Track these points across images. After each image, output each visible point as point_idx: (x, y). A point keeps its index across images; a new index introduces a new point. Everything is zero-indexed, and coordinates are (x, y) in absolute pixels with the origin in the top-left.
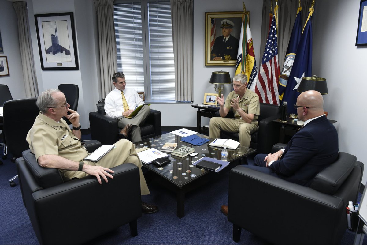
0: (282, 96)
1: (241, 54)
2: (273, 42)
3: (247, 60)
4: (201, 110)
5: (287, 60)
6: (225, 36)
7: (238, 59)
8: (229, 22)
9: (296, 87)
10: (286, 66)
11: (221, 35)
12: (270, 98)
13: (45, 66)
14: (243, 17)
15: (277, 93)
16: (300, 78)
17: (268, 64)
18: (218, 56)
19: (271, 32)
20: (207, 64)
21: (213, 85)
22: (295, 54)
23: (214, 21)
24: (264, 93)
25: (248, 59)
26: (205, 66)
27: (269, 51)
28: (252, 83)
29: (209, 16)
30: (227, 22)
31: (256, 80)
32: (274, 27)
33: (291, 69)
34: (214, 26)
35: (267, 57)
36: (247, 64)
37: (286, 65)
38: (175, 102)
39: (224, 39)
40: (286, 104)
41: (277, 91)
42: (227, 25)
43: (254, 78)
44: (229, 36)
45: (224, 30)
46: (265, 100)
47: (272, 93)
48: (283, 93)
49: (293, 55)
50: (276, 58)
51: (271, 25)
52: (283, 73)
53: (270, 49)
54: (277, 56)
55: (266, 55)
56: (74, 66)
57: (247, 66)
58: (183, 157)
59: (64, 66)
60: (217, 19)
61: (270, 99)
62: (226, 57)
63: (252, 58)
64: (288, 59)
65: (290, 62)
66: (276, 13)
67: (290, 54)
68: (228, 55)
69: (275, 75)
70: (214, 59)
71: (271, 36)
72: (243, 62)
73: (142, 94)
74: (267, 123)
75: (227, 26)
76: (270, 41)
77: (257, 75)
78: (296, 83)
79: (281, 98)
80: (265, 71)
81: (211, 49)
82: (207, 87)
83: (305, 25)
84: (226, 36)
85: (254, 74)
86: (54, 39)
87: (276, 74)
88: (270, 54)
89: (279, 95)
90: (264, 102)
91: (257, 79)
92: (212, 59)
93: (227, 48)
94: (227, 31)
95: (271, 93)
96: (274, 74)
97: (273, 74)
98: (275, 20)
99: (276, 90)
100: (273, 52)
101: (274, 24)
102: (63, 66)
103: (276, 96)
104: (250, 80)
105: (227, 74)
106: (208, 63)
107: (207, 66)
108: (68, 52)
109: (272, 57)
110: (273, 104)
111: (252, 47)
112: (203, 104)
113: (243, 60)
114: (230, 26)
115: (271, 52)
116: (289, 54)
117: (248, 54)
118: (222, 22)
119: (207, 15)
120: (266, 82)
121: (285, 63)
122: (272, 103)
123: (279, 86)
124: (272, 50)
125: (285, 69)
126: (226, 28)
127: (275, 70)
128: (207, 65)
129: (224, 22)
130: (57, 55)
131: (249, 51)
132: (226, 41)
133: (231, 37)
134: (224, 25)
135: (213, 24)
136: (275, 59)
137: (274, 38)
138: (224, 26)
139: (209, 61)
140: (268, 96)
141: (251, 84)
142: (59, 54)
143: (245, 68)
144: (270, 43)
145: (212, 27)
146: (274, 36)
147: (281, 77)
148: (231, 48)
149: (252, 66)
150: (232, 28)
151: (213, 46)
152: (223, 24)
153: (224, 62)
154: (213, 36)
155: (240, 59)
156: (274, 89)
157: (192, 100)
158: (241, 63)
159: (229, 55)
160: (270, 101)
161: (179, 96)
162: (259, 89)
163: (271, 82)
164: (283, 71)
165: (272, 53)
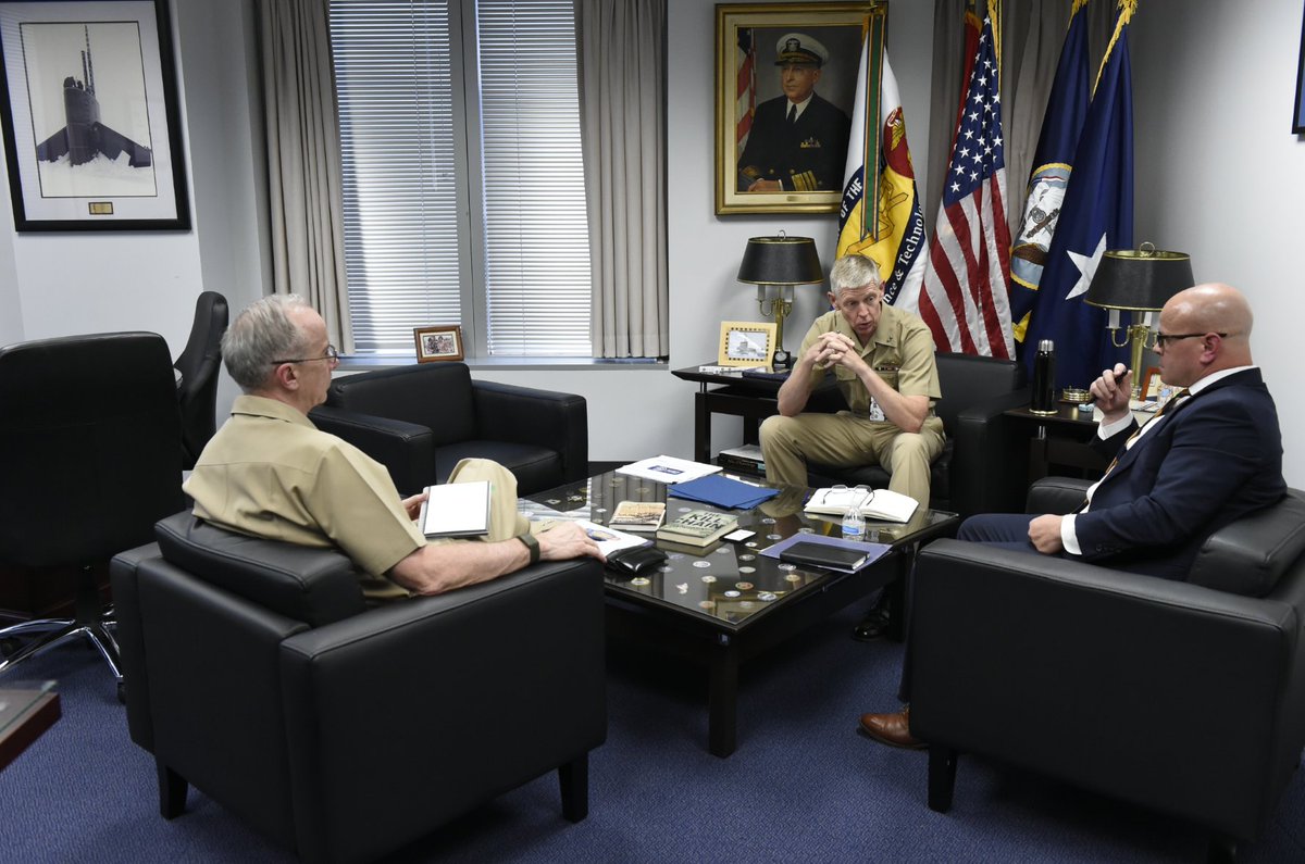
0: (1024, 324)
1: (862, 167)
2: (984, 123)
3: (882, 189)
4: (711, 386)
5: (1038, 190)
6: (792, 99)
7: (848, 188)
8: (807, 42)
9: (1079, 289)
10: (1037, 212)
11: (780, 94)
12: (980, 333)
13: (30, 216)
14: (866, 26)
15: (1004, 313)
16: (1090, 255)
17: (967, 203)
18: (768, 177)
19: (976, 82)
20: (724, 206)
21: (751, 291)
22: (1068, 168)
23: (749, 37)
24: (955, 317)
25: (886, 188)
26: (716, 214)
27: (972, 154)
28: (904, 278)
29: (728, 18)
30: (799, 44)
31: (922, 268)
32: (987, 63)
33: (1053, 223)
34: (749, 57)
35: (963, 180)
36: (882, 205)
37: (1035, 208)
38: (590, 362)
39: (789, 110)
40: (1051, 349)
41: (1005, 307)
42: (799, 55)
43: (912, 261)
44: (809, 99)
45: (788, 75)
46: (960, 343)
47: (985, 316)
48: (1028, 314)
49: (1059, 170)
50: (999, 183)
51: (977, 58)
52: (1023, 238)
53: (975, 148)
54: (1001, 174)
55: (960, 170)
56: (170, 213)
57: (885, 214)
58: (705, 543)
59: (121, 213)
60: (761, 30)
61: (980, 339)
62: (797, 178)
63: (903, 184)
64: (1041, 186)
65: (1049, 196)
66: (993, 14)
67: (1051, 166)
68: (806, 171)
69: (995, 244)
70: (751, 187)
71: (978, 98)
72: (870, 198)
73: (454, 333)
74: (984, 421)
75: (799, 60)
76: (974, 116)
77: (926, 246)
78: (1078, 275)
79: (1020, 332)
80: (956, 231)
81: (738, 148)
82: (725, 296)
83: (1106, 57)
84: (798, 99)
85: (912, 246)
86: (78, 97)
87: (998, 242)
88: (976, 167)
89: (1013, 321)
90: (957, 348)
91: (926, 264)
92: (742, 187)
93: (803, 145)
94: (799, 77)
95: (981, 314)
96: (992, 243)
97: (988, 242)
98: (990, 39)
99: (1000, 301)
100: (986, 159)
101: (990, 55)
102: (118, 215)
103: (1002, 326)
104: (898, 266)
105: (806, 247)
106: (728, 202)
107: (725, 215)
108: (140, 158)
109: (982, 177)
110: (991, 355)
111: (903, 140)
112: (716, 364)
113: (870, 189)
114: (811, 61)
115: (978, 158)
116: (1046, 167)
117: (889, 168)
118: (781, 43)
119: (721, 14)
120: (961, 272)
121: (1031, 199)
122: (988, 353)
123: (1013, 287)
124: (981, 150)
125: (1031, 224)
126: (798, 66)
127: (996, 228)
128: (722, 210)
129: (787, 45)
130: (88, 167)
131: (890, 155)
132: (797, 118)
133: (817, 103)
134: (787, 55)
135: (746, 52)
136: (995, 187)
137: (988, 107)
138: (790, 60)
139: (732, 197)
140: (971, 328)
141: (900, 284)
142: (101, 162)
143: (877, 220)
144: (974, 126)
145: (743, 61)
146: (988, 98)
147: (1016, 253)
148: (818, 145)
149: (903, 212)
150: (819, 67)
151: (746, 138)
152: (786, 51)
153: (790, 199)
154: (746, 96)
155: (857, 187)
156: (994, 298)
157: (663, 354)
158: (860, 202)
159: (810, 172)
160: (980, 345)
161: (610, 339)
162: (933, 301)
163: (979, 273)
164: (1026, 232)
165: (984, 163)
